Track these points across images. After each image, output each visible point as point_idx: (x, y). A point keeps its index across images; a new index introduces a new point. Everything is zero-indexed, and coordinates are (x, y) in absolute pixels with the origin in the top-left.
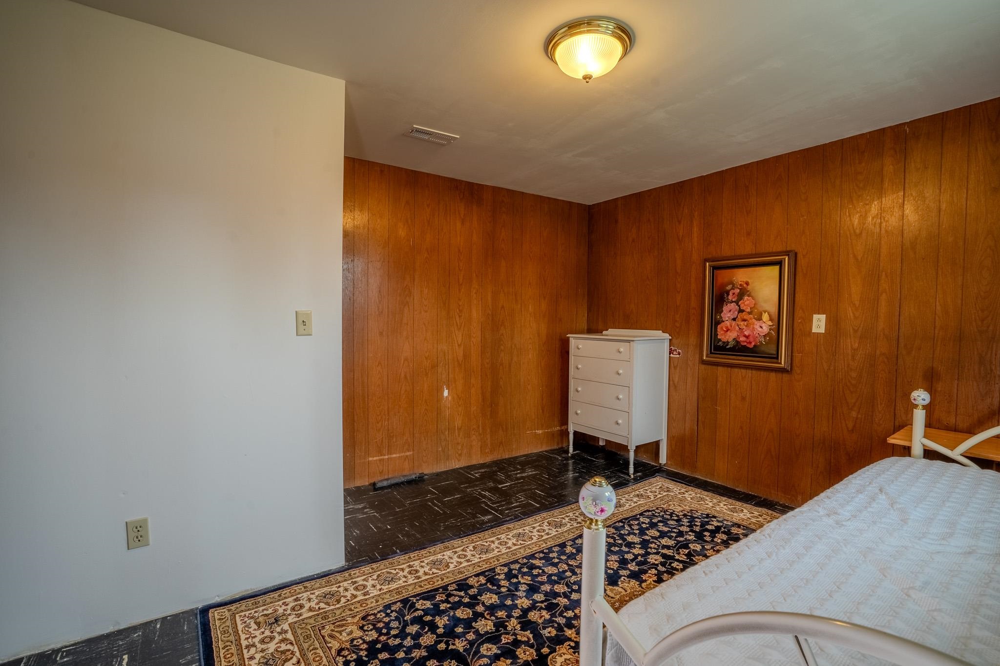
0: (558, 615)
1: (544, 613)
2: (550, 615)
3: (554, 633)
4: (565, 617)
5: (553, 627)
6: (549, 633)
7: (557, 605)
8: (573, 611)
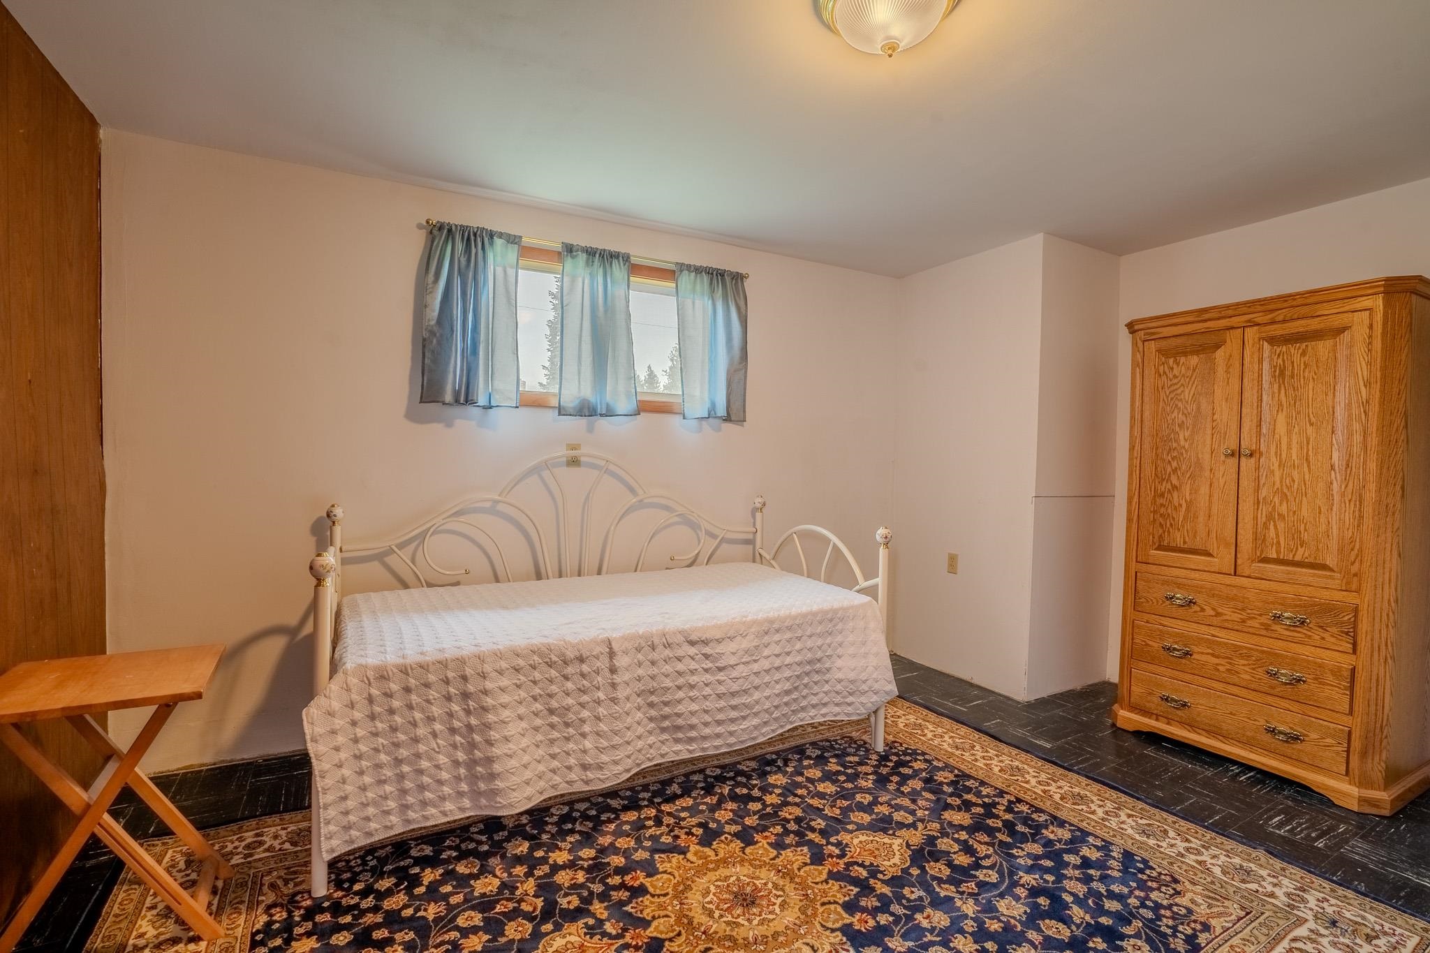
0: (902, 919)
1: (925, 924)
2: (916, 920)
3: (906, 891)
4: (892, 914)
5: (909, 900)
6: (912, 892)
7: (904, 937)
8: (878, 922)
